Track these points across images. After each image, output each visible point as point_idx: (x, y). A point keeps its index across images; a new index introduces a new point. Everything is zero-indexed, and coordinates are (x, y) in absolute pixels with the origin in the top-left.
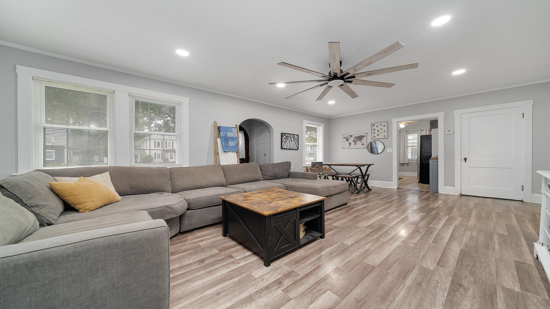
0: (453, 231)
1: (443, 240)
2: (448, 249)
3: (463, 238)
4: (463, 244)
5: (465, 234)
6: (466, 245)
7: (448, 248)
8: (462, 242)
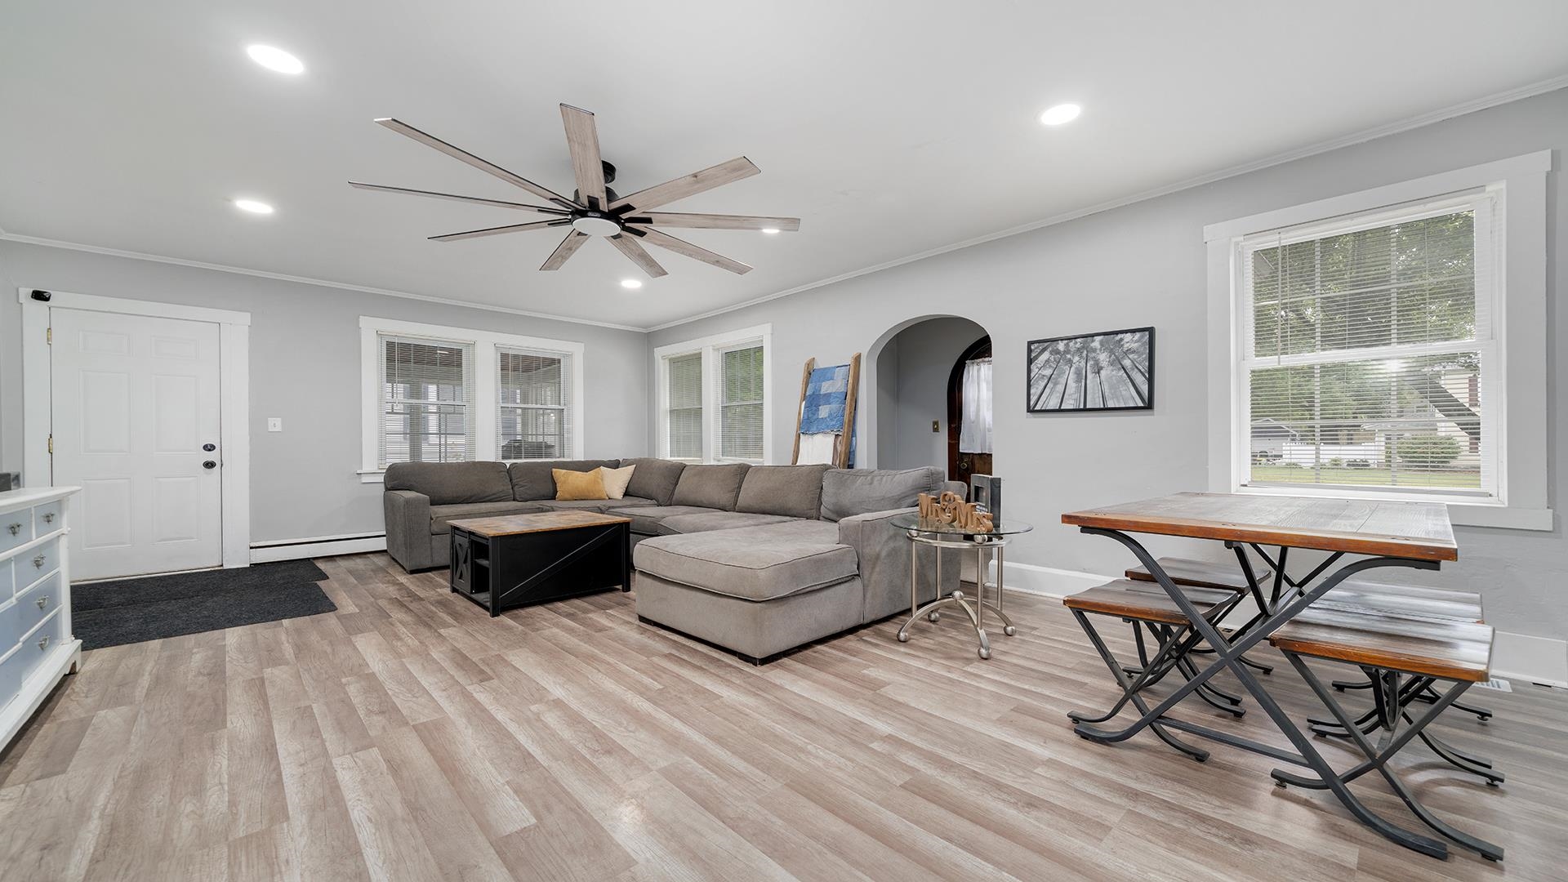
0: (280, 775)
1: (289, 727)
2: (260, 712)
3: (229, 766)
4: (226, 744)
5: (226, 788)
6: (213, 747)
7: (261, 715)
8: (231, 749)
